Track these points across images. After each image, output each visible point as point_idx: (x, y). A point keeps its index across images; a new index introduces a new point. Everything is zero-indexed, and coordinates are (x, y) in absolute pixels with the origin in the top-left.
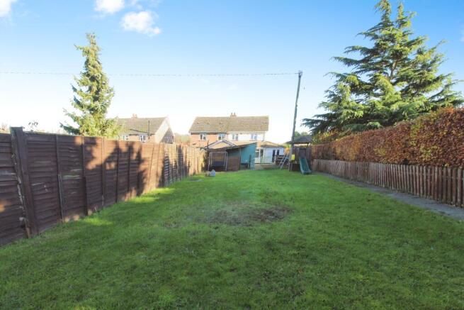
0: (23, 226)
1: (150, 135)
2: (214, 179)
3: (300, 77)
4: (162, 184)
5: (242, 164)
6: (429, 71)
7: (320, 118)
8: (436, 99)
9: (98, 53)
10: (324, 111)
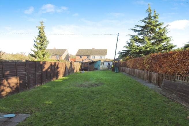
0: (26, 87)
1: (60, 56)
2: (83, 74)
3: (118, 35)
4: (64, 75)
5: (95, 68)
6: (163, 35)
7: (124, 52)
8: (164, 46)
9: (44, 28)
10: (125, 49)
